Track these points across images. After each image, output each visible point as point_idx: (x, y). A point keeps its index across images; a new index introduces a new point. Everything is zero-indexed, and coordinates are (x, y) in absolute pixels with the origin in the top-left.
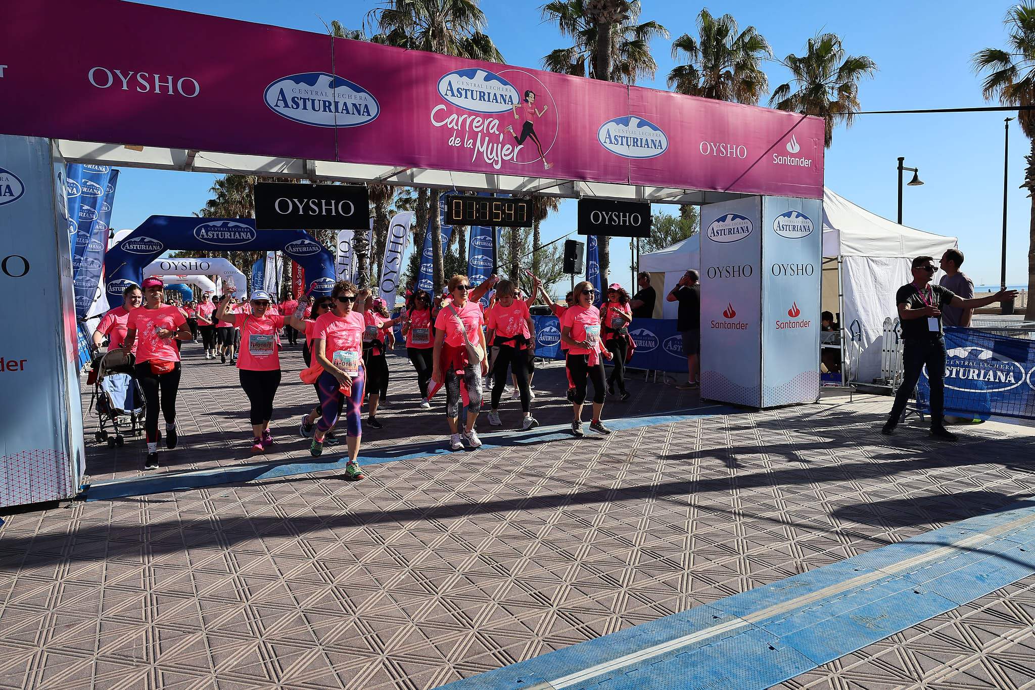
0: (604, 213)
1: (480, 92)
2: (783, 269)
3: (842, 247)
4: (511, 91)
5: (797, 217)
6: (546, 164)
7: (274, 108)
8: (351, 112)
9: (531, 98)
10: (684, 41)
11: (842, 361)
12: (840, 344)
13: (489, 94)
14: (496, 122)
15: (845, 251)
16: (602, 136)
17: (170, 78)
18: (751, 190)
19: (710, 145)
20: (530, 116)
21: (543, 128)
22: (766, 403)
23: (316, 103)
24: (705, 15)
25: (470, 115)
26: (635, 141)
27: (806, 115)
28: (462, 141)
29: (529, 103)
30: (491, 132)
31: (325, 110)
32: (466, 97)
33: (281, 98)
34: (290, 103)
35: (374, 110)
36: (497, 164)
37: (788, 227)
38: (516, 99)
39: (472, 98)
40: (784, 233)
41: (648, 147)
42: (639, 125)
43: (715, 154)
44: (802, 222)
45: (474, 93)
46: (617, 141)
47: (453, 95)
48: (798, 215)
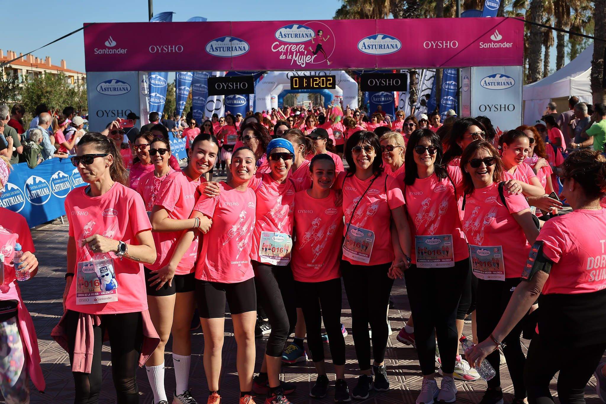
0: (376, 80)
1: (295, 34)
2: (488, 108)
4: (311, 32)
5: (501, 77)
6: (328, 62)
7: (209, 52)
8: (238, 50)
9: (321, 33)
13: (299, 34)
14: (303, 46)
16: (360, 46)
17: (174, 46)
19: (432, 43)
20: (321, 41)
21: (327, 46)
23: (224, 48)
25: (290, 45)
26: (380, 47)
28: (286, 56)
29: (320, 36)
30: (301, 50)
31: (228, 51)
32: (288, 37)
33: (211, 48)
34: (215, 50)
35: (247, 47)
36: (303, 64)
37: (493, 84)
38: (313, 34)
39: (291, 37)
40: (490, 87)
41: (389, 48)
42: (383, 38)
43: (434, 47)
44: (506, 80)
45: (292, 35)
46: (370, 47)
47: (282, 37)
48: (502, 76)
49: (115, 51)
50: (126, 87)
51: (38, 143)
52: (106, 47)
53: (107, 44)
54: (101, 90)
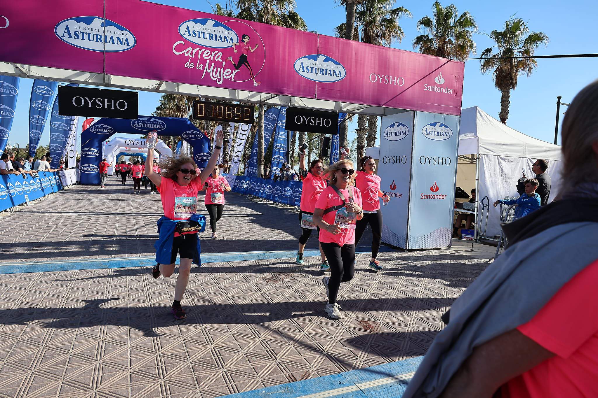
0: (304, 117)
1: (210, 34)
2: (428, 160)
3: (480, 148)
4: (232, 35)
5: (440, 126)
6: (255, 82)
7: (62, 38)
8: (116, 42)
9: (246, 40)
10: (425, 20)
11: (475, 222)
12: (474, 210)
13: (216, 35)
14: (221, 54)
15: (482, 151)
16: (298, 66)
18: (406, 107)
19: (378, 77)
20: (246, 51)
21: (254, 59)
22: (410, 246)
23: (91, 36)
24: (437, 4)
25: (201, 49)
26: (322, 71)
27: (451, 60)
28: (195, 65)
29: (245, 44)
30: (217, 60)
31: (97, 41)
32: (199, 37)
33: (66, 31)
34: (73, 35)
35: (132, 41)
36: (219, 80)
37: (433, 133)
38: (235, 39)
39: (204, 37)
40: (430, 136)
41: (331, 75)
42: (325, 61)
43: (380, 82)
44: (444, 130)
45: (205, 34)
46: (308, 70)
47: (190, 35)
48: (442, 125)
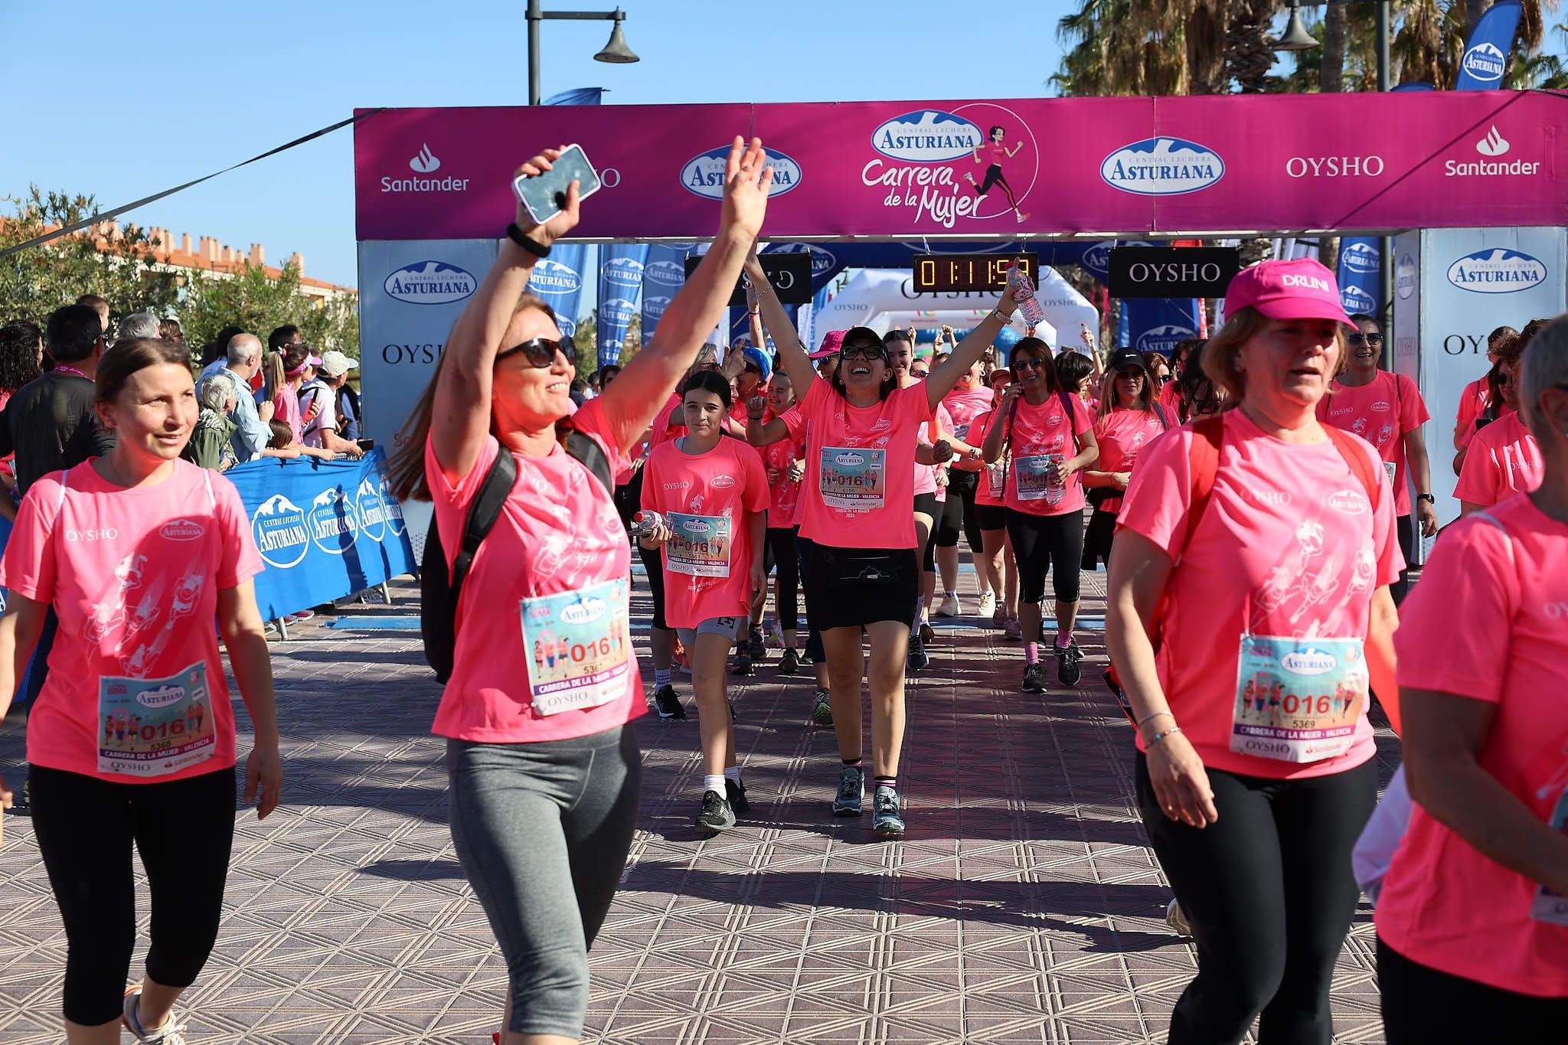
0: (1153, 266)
1: (928, 138)
4: (972, 133)
5: (1505, 257)
6: (1019, 215)
9: (999, 135)
13: (940, 138)
14: (950, 170)
16: (1109, 170)
19: (1308, 163)
20: (998, 156)
21: (1016, 172)
25: (913, 167)
26: (1165, 172)
28: (903, 199)
29: (997, 144)
30: (942, 183)
32: (909, 146)
33: (697, 176)
34: (706, 180)
35: (795, 174)
36: (948, 220)
37: (1484, 276)
38: (977, 138)
39: (917, 146)
40: (1475, 285)
41: (1188, 177)
42: (1172, 149)
43: (1317, 174)
44: (1519, 266)
45: (920, 140)
46: (1134, 175)
47: (892, 146)
48: (1509, 255)
49: (436, 184)
50: (463, 282)
51: (223, 414)
52: (411, 174)
53: (415, 164)
54: (396, 290)
